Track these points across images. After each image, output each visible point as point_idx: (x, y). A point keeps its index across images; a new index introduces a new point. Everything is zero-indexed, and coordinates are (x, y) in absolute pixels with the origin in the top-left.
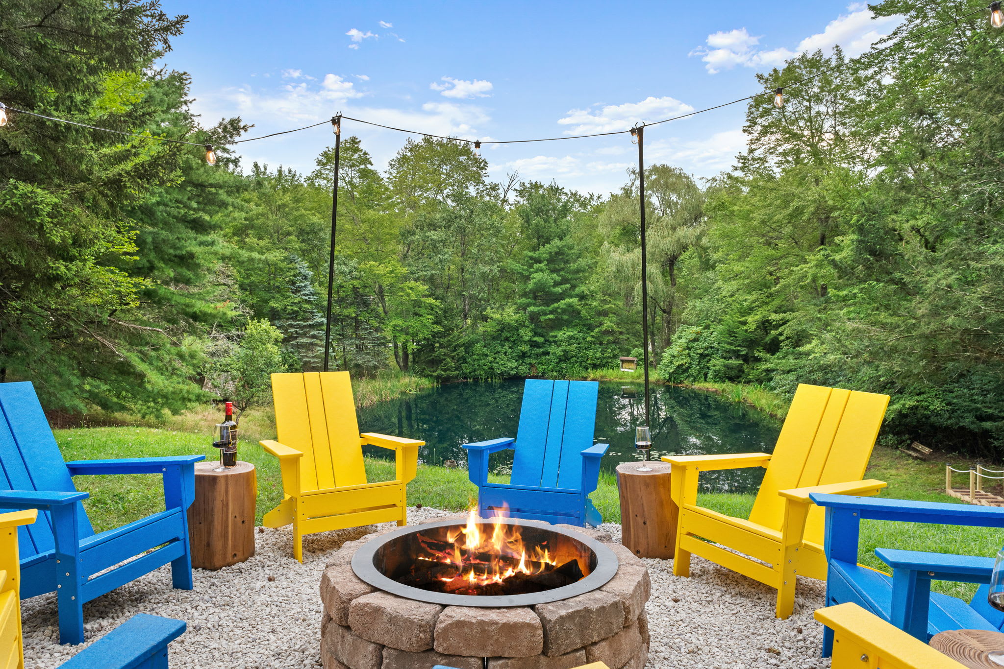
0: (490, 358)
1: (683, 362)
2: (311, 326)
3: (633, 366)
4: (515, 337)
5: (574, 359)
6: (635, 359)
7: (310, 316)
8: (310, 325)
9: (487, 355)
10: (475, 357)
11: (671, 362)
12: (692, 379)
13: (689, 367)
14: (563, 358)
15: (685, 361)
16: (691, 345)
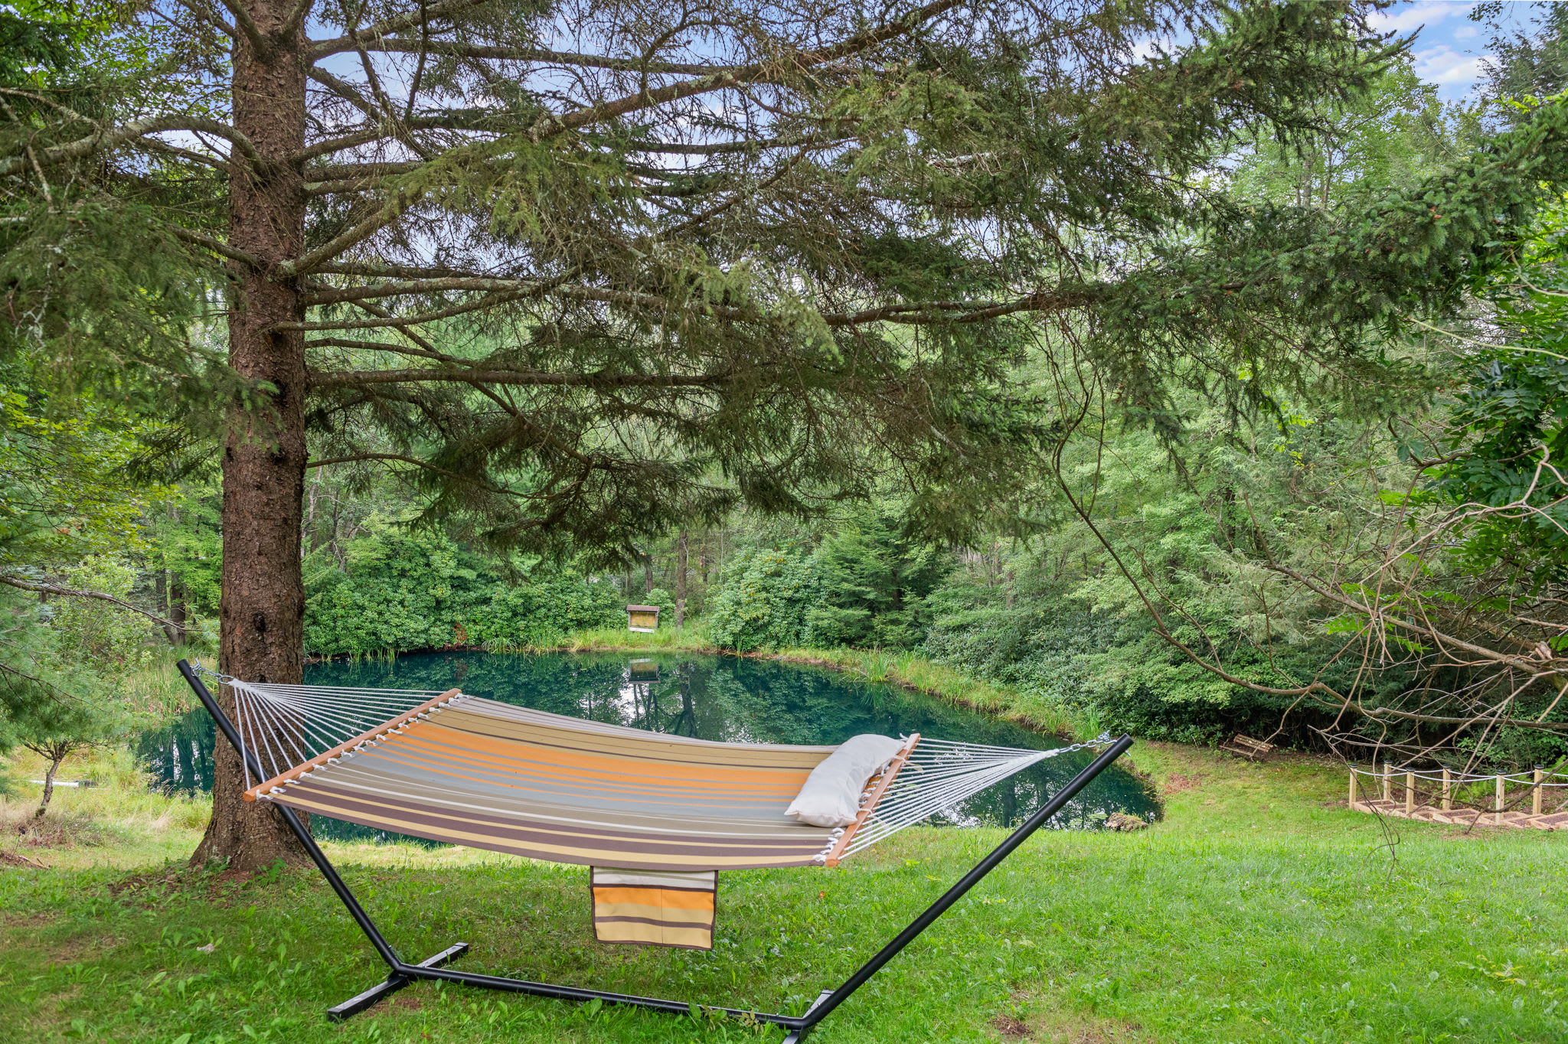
0: (369, 614)
1: (759, 613)
3: (652, 621)
4: (420, 570)
5: (543, 610)
6: (656, 609)
9: (363, 608)
10: (337, 611)
11: (734, 614)
12: (774, 643)
13: (770, 623)
14: (521, 610)
15: (762, 611)
16: (770, 582)
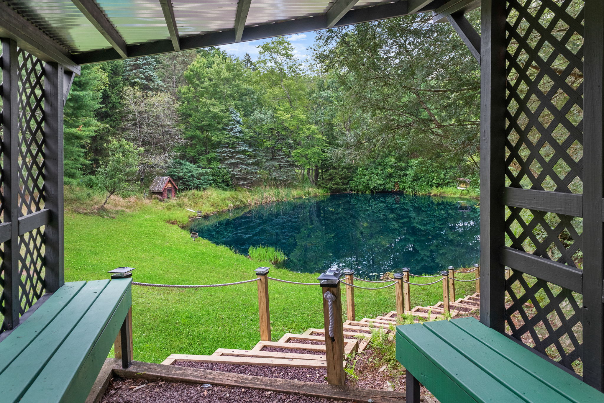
0: (367, 177)
2: (238, 152)
5: (423, 179)
6: (468, 180)
7: (237, 146)
8: (236, 151)
10: (359, 176)
14: (415, 178)
